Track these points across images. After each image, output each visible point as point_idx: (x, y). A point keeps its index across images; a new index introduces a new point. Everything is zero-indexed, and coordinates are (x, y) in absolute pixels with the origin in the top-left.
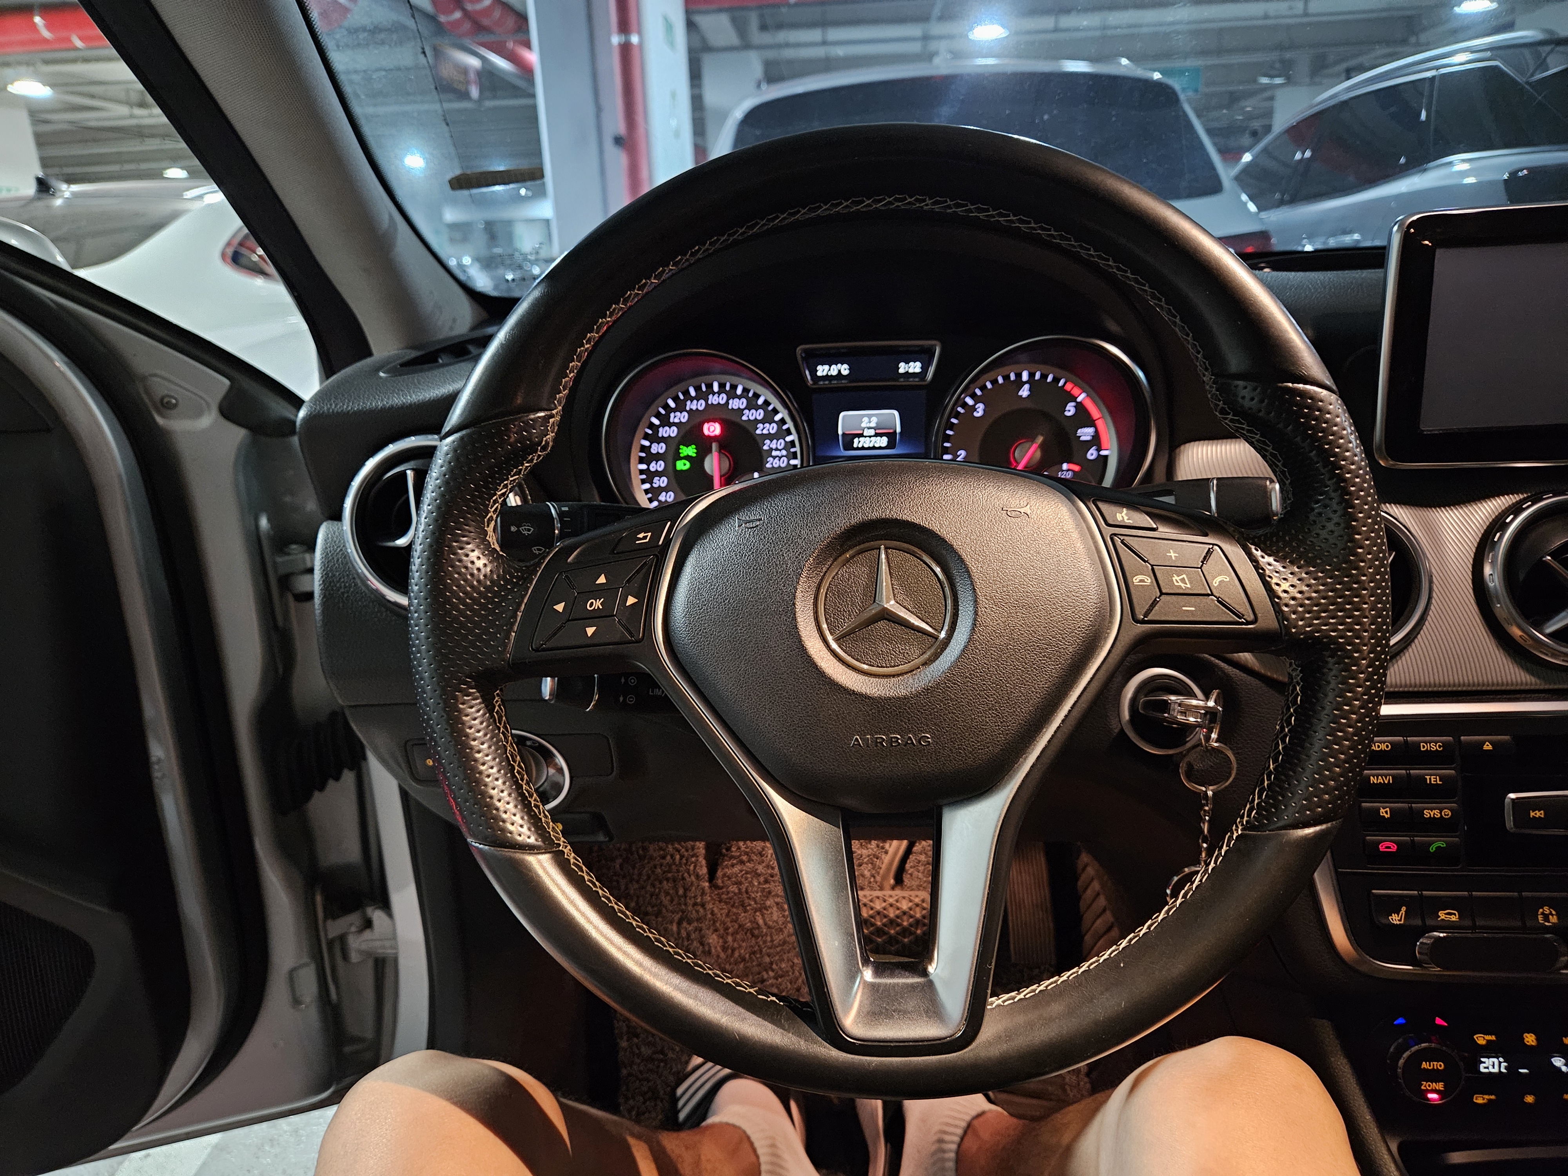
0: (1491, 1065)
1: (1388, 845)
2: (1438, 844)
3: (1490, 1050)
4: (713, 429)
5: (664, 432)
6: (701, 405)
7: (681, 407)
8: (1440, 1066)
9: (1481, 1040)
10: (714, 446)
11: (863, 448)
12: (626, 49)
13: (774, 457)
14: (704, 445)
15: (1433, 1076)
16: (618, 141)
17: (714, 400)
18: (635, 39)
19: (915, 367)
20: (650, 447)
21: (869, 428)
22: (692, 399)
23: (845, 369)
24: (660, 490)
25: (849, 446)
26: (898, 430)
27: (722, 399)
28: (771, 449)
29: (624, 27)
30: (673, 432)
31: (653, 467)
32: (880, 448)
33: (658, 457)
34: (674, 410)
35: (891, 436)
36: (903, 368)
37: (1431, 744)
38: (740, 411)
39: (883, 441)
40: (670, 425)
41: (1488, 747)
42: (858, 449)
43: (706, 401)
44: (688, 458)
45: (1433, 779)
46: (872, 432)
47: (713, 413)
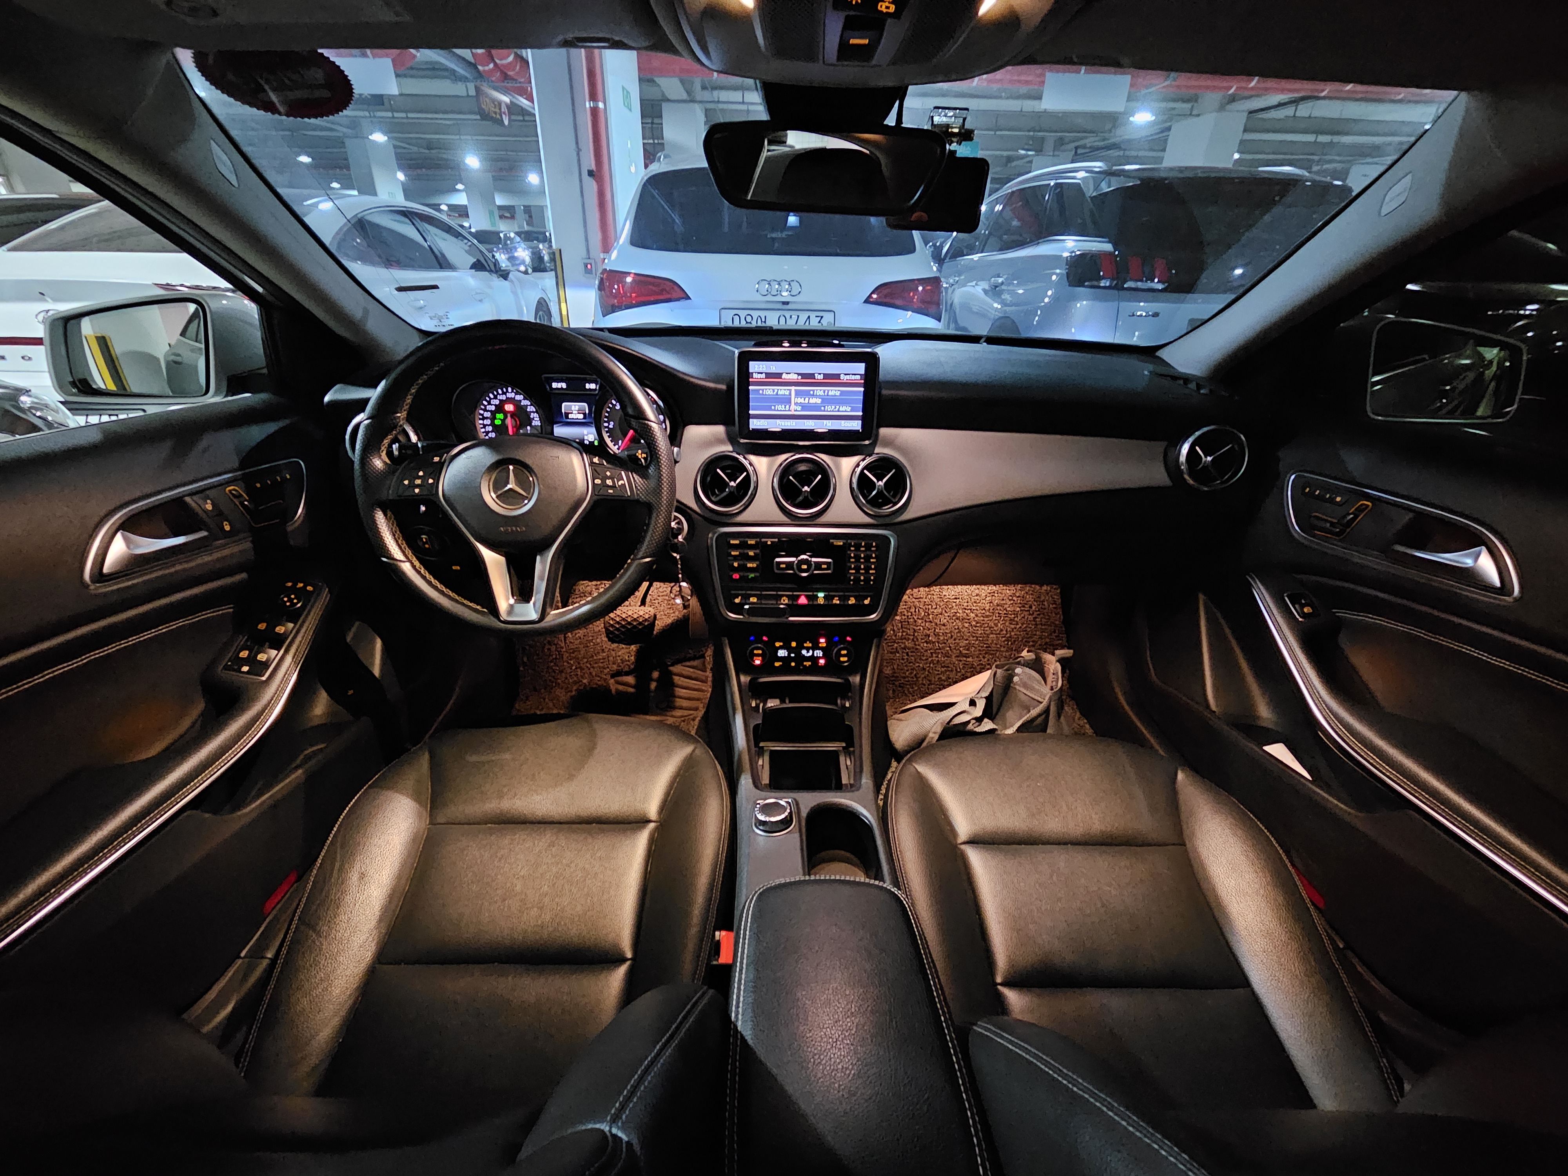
0: (782, 653)
1: (736, 576)
2: (752, 575)
3: (781, 648)
4: (509, 407)
5: (489, 408)
6: (503, 397)
7: (495, 397)
8: (760, 652)
9: (778, 644)
10: (509, 415)
11: (573, 419)
12: (595, 111)
13: (536, 421)
14: (506, 413)
15: (758, 655)
16: (591, 173)
17: (509, 395)
18: (601, 105)
19: (593, 386)
20: (484, 414)
21: (575, 410)
22: (500, 395)
23: (564, 385)
24: (489, 432)
25: (567, 417)
26: (587, 412)
27: (513, 395)
28: (534, 417)
29: (593, 97)
30: (493, 408)
31: (485, 422)
32: (580, 419)
33: (487, 418)
34: (493, 399)
35: (585, 414)
36: (588, 386)
37: (752, 542)
38: (520, 401)
39: (581, 416)
40: (491, 405)
41: (769, 543)
42: (571, 419)
43: (506, 395)
44: (500, 419)
45: (751, 553)
46: (576, 412)
47: (509, 400)
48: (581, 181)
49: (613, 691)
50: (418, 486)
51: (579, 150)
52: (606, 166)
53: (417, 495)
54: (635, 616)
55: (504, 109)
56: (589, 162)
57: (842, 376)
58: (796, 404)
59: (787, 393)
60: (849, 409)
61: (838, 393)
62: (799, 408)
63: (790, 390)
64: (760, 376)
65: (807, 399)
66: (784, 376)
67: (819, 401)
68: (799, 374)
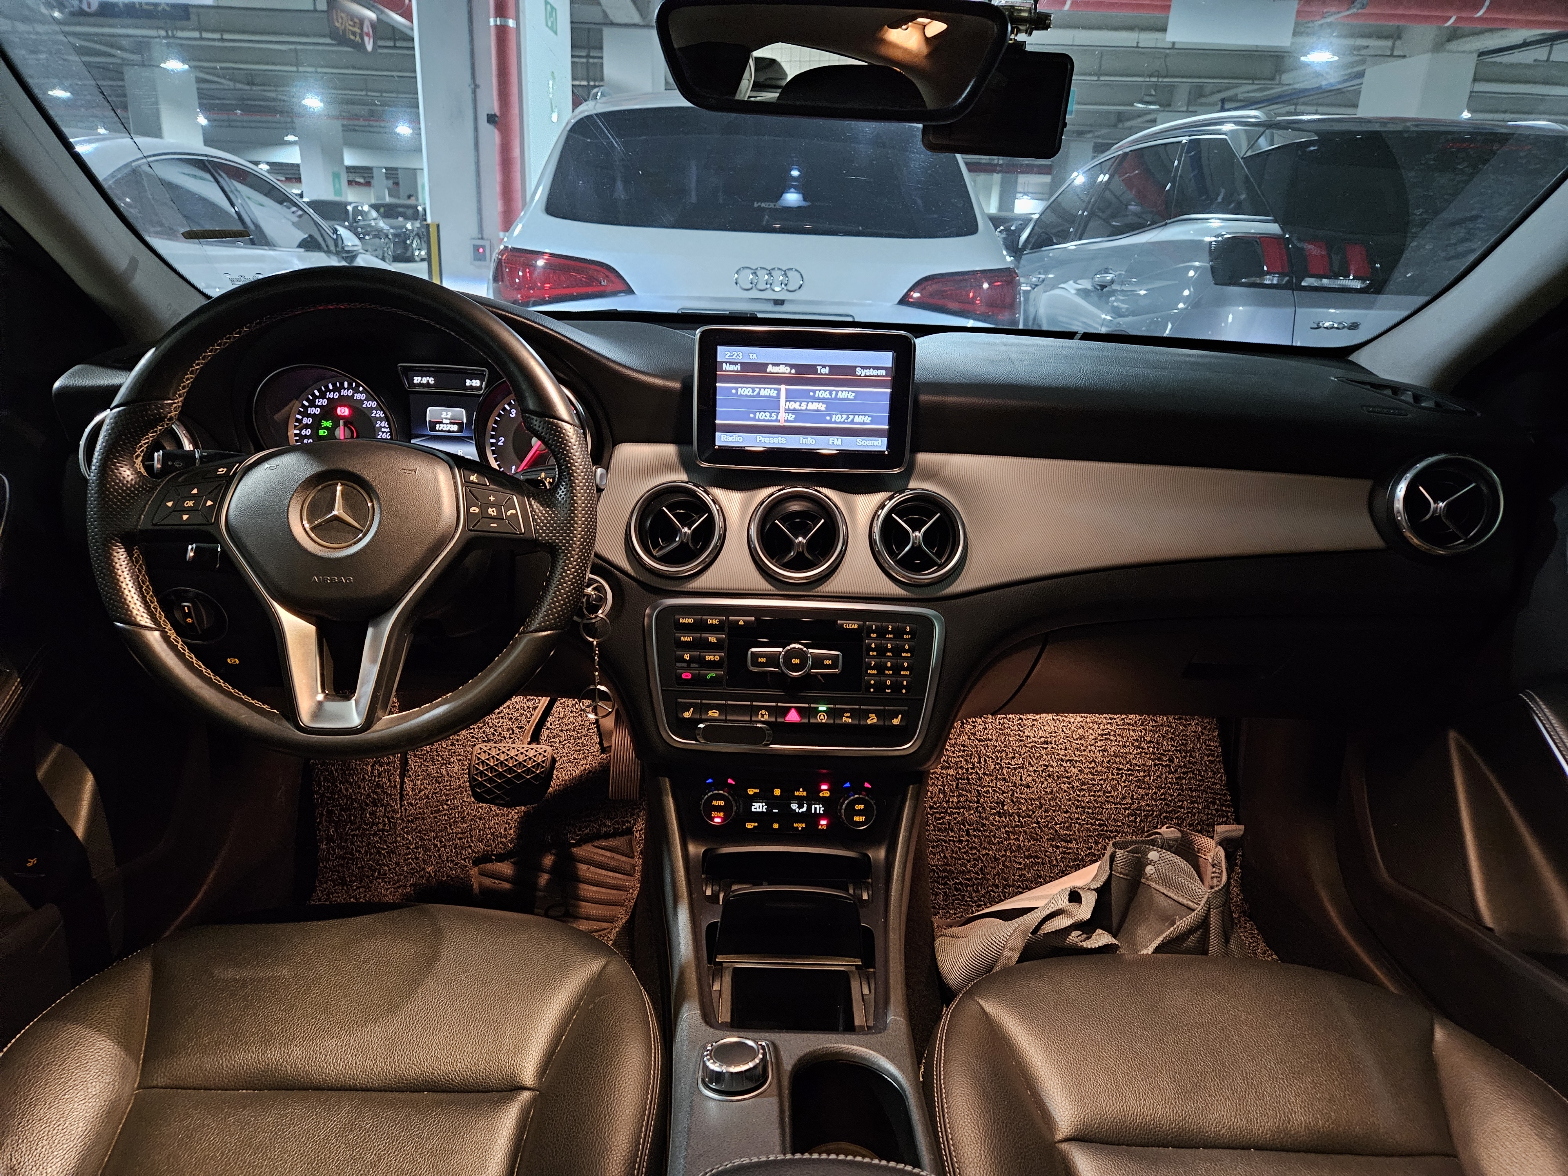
0: (758, 807)
1: (686, 675)
2: (711, 674)
3: (756, 798)
4: (343, 411)
5: (311, 411)
6: (336, 395)
7: (323, 396)
8: (722, 803)
9: (751, 792)
10: (341, 422)
11: (442, 431)
12: (502, 32)
13: (383, 432)
14: (336, 419)
15: (718, 809)
16: (491, 119)
17: (344, 393)
18: (511, 23)
19: (476, 383)
20: (302, 419)
21: (446, 419)
22: (330, 391)
23: (431, 380)
25: (433, 428)
26: (465, 421)
27: (350, 393)
28: (381, 427)
29: (501, 11)
30: (317, 411)
31: (304, 432)
32: (453, 432)
33: (307, 426)
34: (319, 397)
35: (460, 425)
36: (468, 383)
37: (713, 621)
38: (361, 401)
39: (455, 428)
40: (316, 407)
41: (741, 623)
42: (439, 431)
43: (340, 393)
44: (326, 428)
45: (712, 639)
46: (448, 421)
47: (344, 401)
48: (476, 130)
49: (476, 886)
50: (187, 510)
51: (475, 87)
52: (515, 111)
53: (185, 524)
54: (521, 758)
55: (367, 28)
56: (490, 103)
57: (859, 371)
58: (788, 411)
59: (774, 393)
60: (868, 419)
61: (851, 396)
62: (792, 417)
63: (779, 390)
64: (732, 367)
65: (804, 404)
66: (770, 368)
67: (822, 407)
68: (792, 366)
